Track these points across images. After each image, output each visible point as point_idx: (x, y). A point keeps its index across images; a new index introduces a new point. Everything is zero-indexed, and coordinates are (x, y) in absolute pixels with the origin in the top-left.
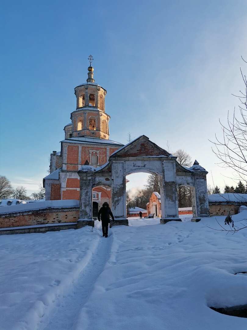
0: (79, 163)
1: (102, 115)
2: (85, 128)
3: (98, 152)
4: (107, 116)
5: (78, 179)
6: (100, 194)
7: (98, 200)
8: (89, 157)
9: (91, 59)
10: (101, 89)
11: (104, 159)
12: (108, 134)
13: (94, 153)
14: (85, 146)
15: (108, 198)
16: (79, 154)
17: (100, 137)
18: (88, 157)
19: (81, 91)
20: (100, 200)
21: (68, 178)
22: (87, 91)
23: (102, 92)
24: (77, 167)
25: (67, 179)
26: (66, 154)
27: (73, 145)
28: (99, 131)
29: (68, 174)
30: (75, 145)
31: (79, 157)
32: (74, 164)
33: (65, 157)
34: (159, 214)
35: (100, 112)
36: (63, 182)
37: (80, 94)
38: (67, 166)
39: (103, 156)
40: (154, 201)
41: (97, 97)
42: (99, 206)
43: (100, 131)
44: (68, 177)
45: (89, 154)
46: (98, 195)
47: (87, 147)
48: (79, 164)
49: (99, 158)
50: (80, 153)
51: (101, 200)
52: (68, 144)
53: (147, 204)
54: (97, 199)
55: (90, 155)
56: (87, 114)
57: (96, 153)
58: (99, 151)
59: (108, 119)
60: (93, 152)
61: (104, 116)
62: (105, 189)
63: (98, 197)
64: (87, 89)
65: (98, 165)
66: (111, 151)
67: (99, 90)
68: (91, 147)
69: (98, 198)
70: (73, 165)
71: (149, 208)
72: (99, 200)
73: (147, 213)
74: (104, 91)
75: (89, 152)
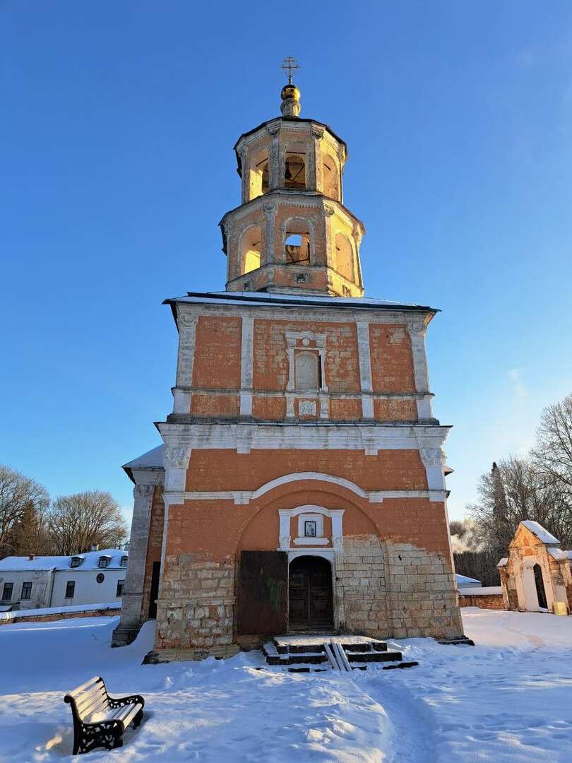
0: (243, 385)
1: (332, 213)
2: (270, 260)
3: (321, 338)
4: (351, 225)
5: (239, 452)
6: (337, 517)
7: (330, 545)
8: (283, 360)
9: (290, 67)
10: (326, 134)
11: (350, 368)
12: (357, 283)
13: (306, 342)
14: (267, 315)
15: (374, 538)
16: (244, 349)
17: (328, 289)
18: (279, 358)
19: (256, 147)
20: (338, 547)
21: (193, 450)
22: (276, 141)
23: (330, 148)
24: (233, 400)
25: (189, 454)
26: (187, 348)
27: (217, 313)
28: (322, 269)
29: (194, 429)
30: (228, 314)
31: (243, 363)
32: (223, 390)
33: (187, 360)
34: (557, 599)
35: (325, 202)
36: (173, 465)
37: (254, 160)
38: (193, 397)
39: (343, 354)
40: (529, 553)
41: (312, 159)
42: (337, 579)
43: (326, 266)
44: (194, 444)
45: (284, 350)
46: (328, 522)
47: (279, 322)
48: (245, 389)
49: (327, 364)
50: (248, 346)
51: (346, 546)
52: (200, 311)
53: (499, 565)
54: (326, 541)
55: (291, 351)
56: (275, 212)
57: (313, 343)
58: (324, 336)
59: (357, 234)
60: (300, 342)
61: (340, 219)
62: (362, 494)
63: (328, 533)
64: (274, 134)
65: (323, 393)
66: (376, 335)
67: (319, 136)
68: (295, 323)
69: (330, 539)
70: (218, 394)
71: (508, 576)
72: (335, 549)
73: (501, 596)
74: (336, 145)
75: (285, 340)
